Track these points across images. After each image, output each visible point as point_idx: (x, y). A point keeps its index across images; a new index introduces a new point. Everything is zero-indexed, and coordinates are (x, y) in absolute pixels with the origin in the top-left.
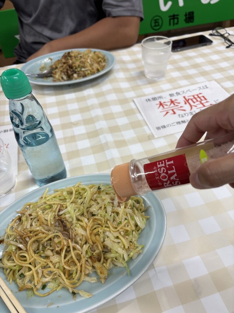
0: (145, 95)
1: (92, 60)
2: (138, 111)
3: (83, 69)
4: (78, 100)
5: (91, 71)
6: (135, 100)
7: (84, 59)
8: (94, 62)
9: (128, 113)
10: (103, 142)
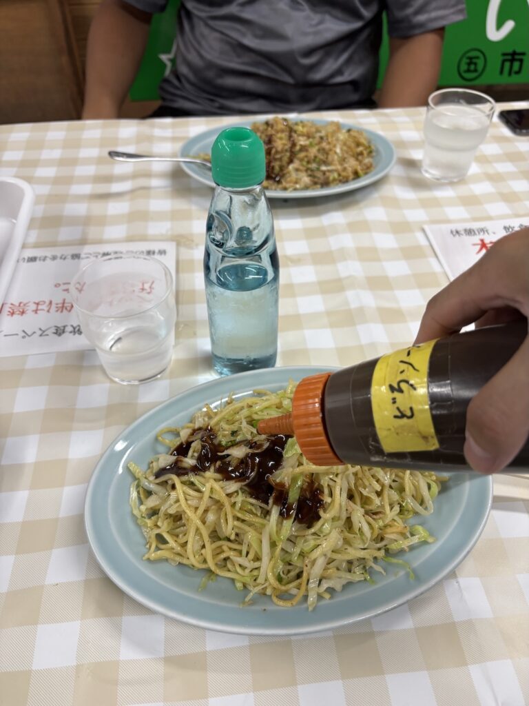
0: (448, 221)
1: (345, 148)
2: (433, 254)
3: (324, 168)
4: (309, 234)
5: (339, 175)
6: (426, 227)
7: (329, 143)
8: (347, 153)
9: (410, 253)
10: (353, 306)
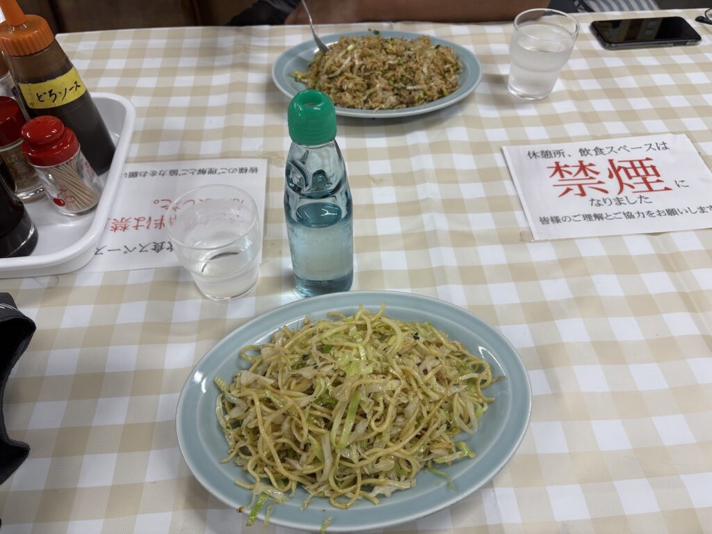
0: (527, 142)
1: (432, 66)
2: (509, 176)
3: (409, 87)
4: (393, 153)
5: (425, 94)
6: (504, 148)
7: (416, 62)
8: (434, 71)
10: (428, 228)
